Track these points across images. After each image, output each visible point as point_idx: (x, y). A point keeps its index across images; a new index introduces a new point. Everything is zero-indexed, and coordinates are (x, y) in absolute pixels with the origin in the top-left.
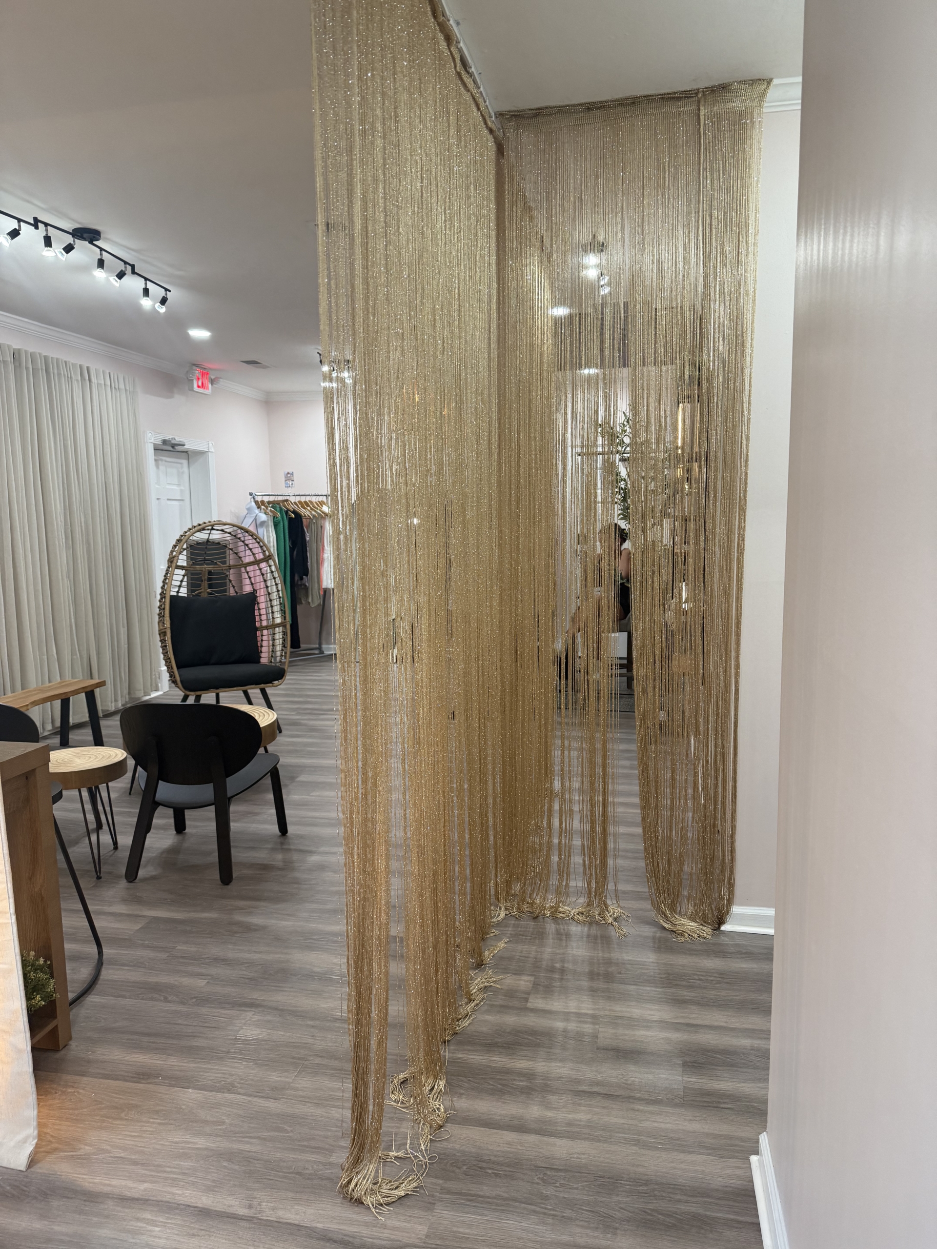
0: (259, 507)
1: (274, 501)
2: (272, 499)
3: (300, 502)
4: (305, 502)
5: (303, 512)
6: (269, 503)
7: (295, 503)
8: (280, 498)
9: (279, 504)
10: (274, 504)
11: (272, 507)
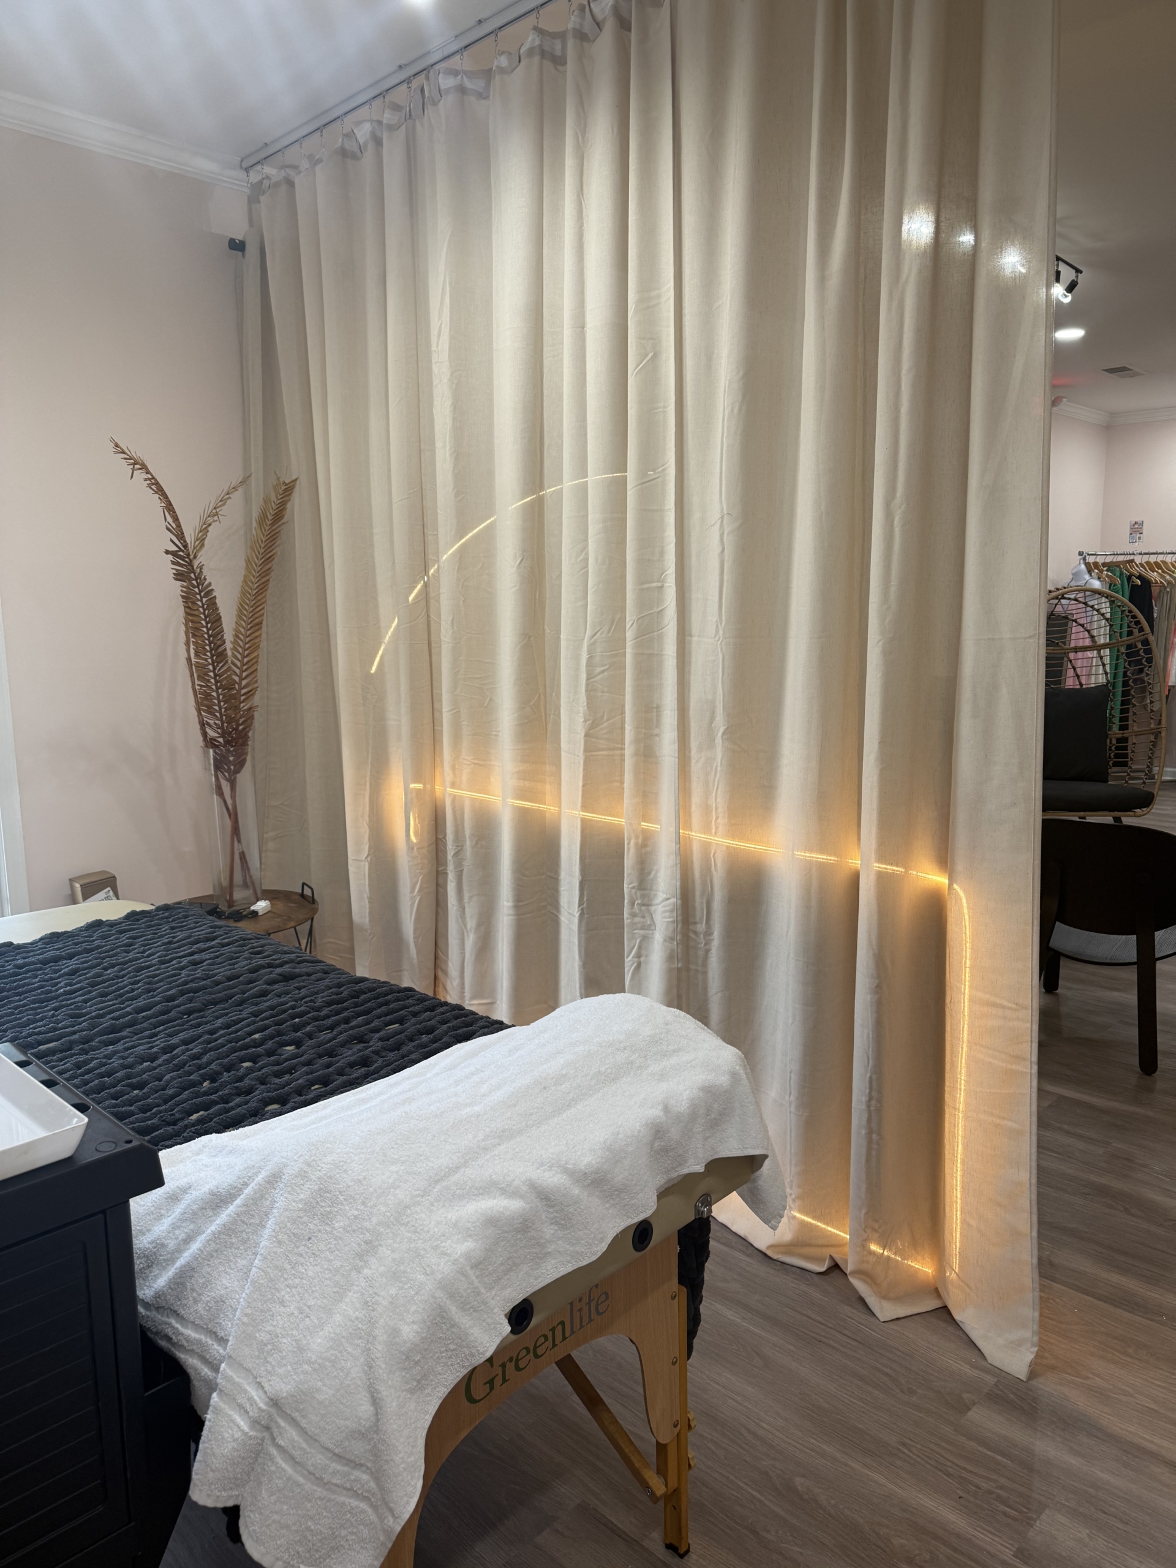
0: (1090, 572)
1: (1112, 562)
2: (1109, 559)
3: (1148, 563)
4: (1156, 563)
5: (1154, 576)
6: (1104, 565)
7: (1141, 565)
8: (1121, 558)
9: (1118, 566)
10: (1109, 566)
11: (1107, 570)
